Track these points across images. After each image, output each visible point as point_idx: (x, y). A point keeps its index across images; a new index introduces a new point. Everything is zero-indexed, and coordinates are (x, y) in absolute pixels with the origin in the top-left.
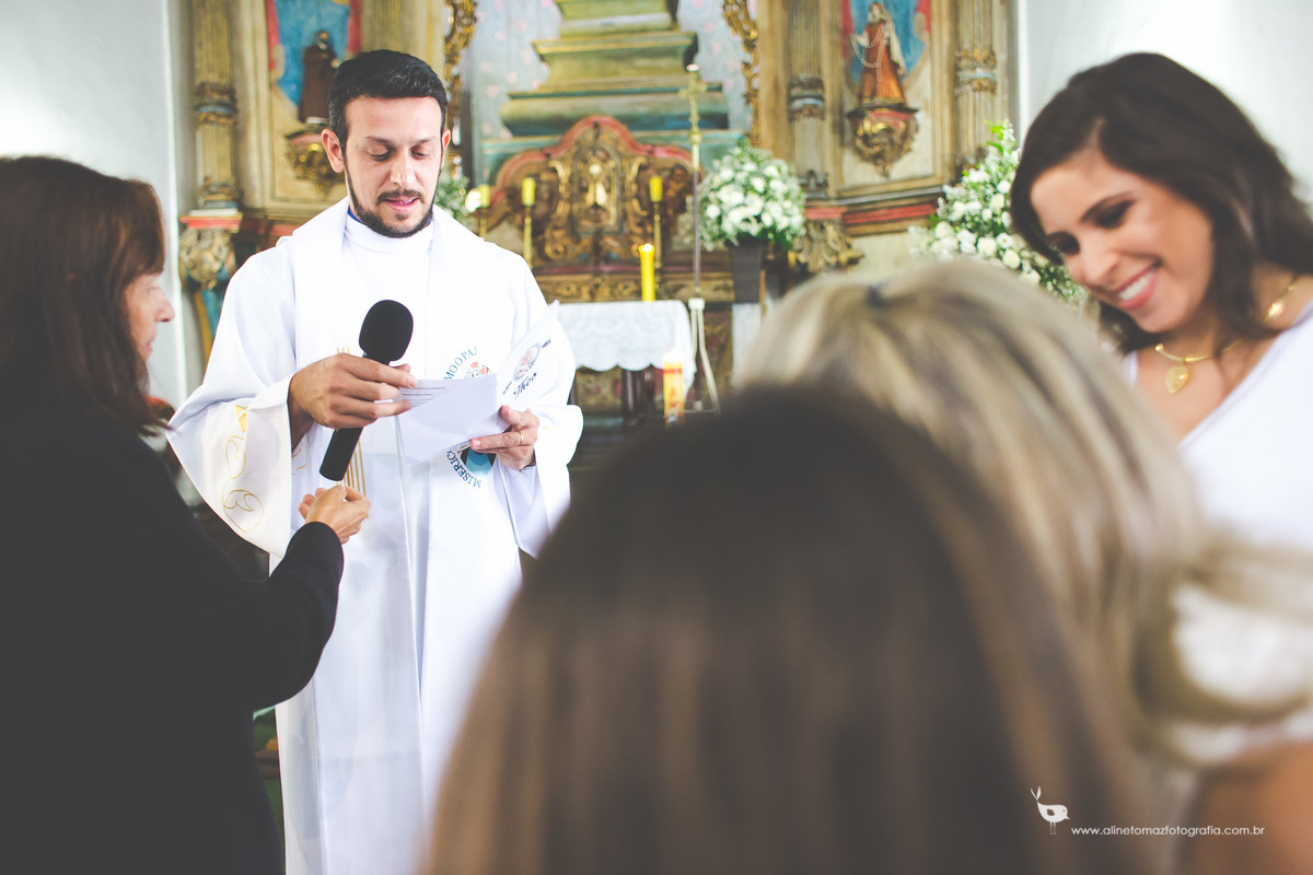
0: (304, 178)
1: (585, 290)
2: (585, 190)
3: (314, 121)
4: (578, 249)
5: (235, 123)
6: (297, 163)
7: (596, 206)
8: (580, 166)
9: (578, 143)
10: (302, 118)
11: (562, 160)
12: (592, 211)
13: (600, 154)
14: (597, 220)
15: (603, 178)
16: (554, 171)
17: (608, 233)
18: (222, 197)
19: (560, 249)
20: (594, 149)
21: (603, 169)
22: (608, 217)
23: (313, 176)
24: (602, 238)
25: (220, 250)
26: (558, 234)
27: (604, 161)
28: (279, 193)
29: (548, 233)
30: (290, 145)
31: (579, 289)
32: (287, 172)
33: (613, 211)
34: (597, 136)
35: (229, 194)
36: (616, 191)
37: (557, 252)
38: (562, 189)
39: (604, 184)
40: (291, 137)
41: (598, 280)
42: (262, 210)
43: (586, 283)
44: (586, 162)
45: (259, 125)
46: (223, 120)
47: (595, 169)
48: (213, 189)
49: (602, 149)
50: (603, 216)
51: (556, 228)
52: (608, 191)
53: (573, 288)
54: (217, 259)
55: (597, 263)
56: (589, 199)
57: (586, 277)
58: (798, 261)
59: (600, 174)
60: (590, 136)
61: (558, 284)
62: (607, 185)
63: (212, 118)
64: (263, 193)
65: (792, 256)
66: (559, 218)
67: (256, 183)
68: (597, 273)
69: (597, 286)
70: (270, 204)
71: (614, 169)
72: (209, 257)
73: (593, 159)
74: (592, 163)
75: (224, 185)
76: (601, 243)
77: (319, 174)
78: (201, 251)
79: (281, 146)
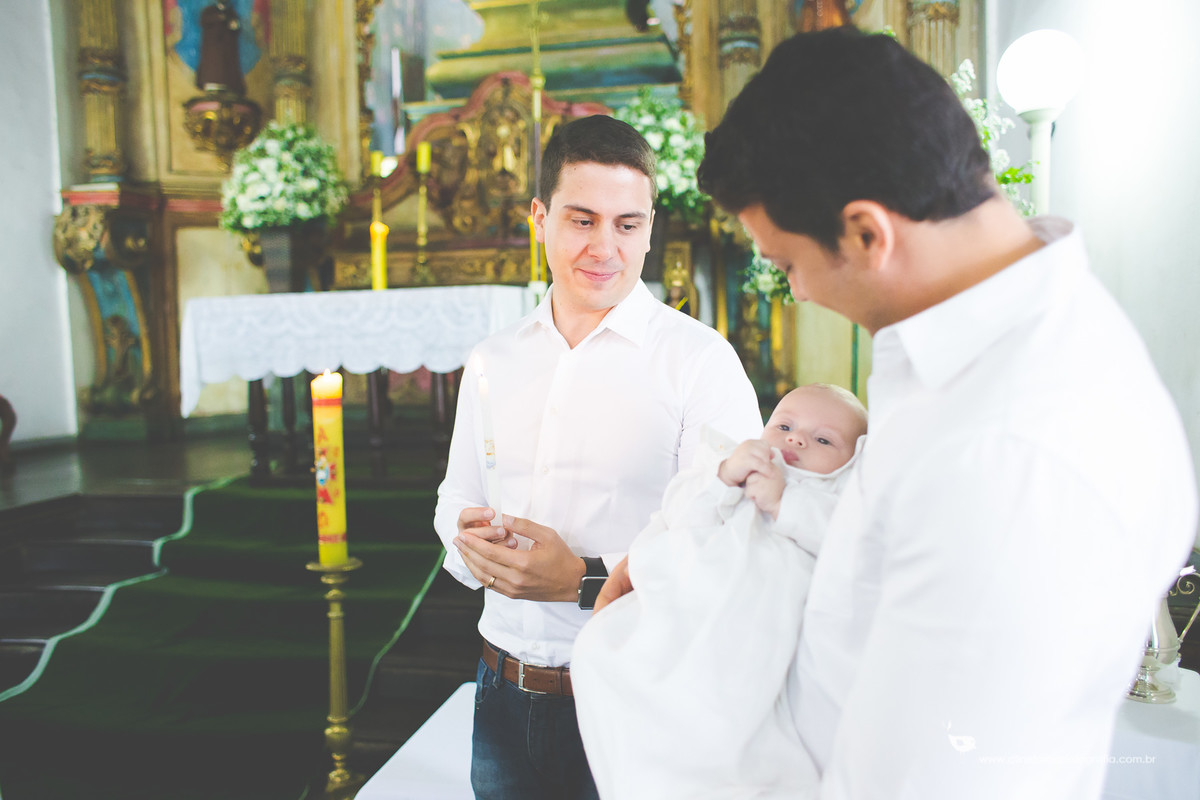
0: (202, 149)
1: (490, 267)
2: (492, 155)
3: (211, 87)
4: (487, 221)
5: (123, 92)
6: (194, 134)
7: (504, 172)
8: (488, 127)
9: (487, 103)
10: (200, 85)
11: (471, 121)
12: (499, 178)
13: (508, 113)
14: (505, 188)
15: (512, 141)
16: (463, 134)
17: (518, 203)
18: (104, 171)
19: (468, 220)
20: (501, 109)
21: (512, 130)
22: (517, 184)
23: (212, 146)
24: (512, 208)
25: (95, 227)
26: (467, 204)
27: (513, 121)
28: (176, 166)
29: (456, 205)
30: (187, 114)
31: (483, 266)
32: (185, 143)
33: (523, 178)
34: (506, 94)
35: (112, 168)
36: (526, 155)
37: (464, 224)
38: (471, 154)
39: (513, 147)
40: (189, 104)
41: (504, 255)
42: (157, 184)
43: (490, 259)
44: (494, 124)
45: (152, 94)
46: (106, 88)
47: (503, 131)
48: (95, 162)
49: (512, 109)
50: (512, 183)
51: (464, 198)
52: (517, 155)
53: (477, 264)
54: (91, 236)
55: (505, 236)
56: (497, 164)
57: (491, 252)
58: (721, 232)
59: (509, 136)
60: (499, 95)
61: (462, 260)
62: (516, 149)
63: (93, 86)
64: (157, 166)
65: (714, 225)
66: (468, 187)
67: (150, 155)
68: (504, 247)
69: (503, 262)
70: (165, 177)
71: (526, 130)
72: (84, 235)
73: (501, 120)
74: (500, 124)
75: (108, 158)
76: (511, 213)
77: (217, 144)
78: (77, 228)
79: (178, 115)
